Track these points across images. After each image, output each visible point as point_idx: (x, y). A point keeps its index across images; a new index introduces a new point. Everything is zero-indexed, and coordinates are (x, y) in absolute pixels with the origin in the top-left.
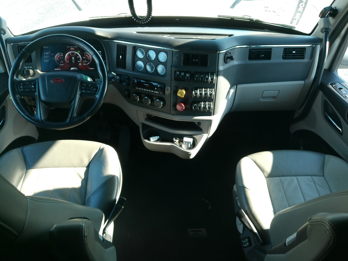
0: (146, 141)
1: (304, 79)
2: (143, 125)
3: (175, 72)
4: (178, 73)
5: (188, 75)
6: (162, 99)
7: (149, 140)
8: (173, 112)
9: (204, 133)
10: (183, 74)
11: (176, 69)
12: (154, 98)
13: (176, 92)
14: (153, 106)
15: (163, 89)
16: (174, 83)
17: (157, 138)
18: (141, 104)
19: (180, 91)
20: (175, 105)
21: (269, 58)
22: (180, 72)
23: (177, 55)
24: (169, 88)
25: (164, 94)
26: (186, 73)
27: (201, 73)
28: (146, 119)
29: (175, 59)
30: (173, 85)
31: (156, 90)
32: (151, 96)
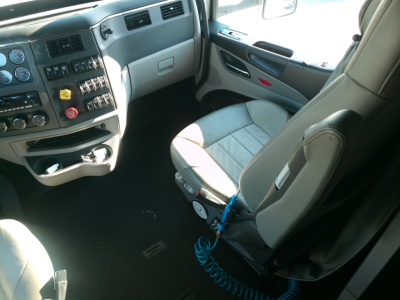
0: (43, 176)
1: (192, 37)
2: (28, 159)
3: (45, 69)
4: (49, 70)
5: (64, 68)
6: (40, 113)
7: (47, 173)
8: (63, 124)
9: (114, 135)
10: (56, 69)
11: (44, 66)
12: (29, 116)
13: (57, 96)
14: (32, 128)
15: (37, 99)
16: (49, 86)
17: (55, 166)
18: (13, 132)
19: (62, 92)
20: (63, 114)
21: (149, 22)
22: (52, 67)
23: (38, 47)
24: (45, 95)
25: (41, 105)
26: (60, 66)
27: (80, 60)
28: (29, 150)
29: (37, 53)
30: (48, 89)
31: (27, 104)
32: (23, 116)
